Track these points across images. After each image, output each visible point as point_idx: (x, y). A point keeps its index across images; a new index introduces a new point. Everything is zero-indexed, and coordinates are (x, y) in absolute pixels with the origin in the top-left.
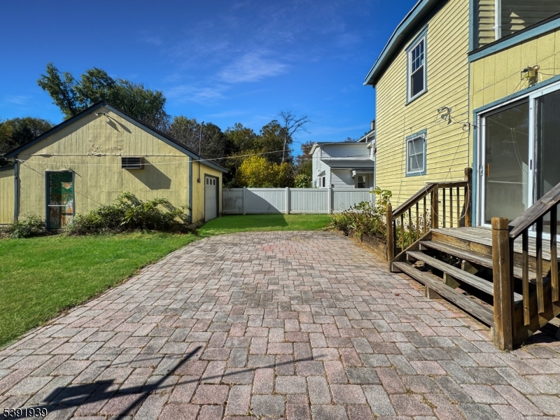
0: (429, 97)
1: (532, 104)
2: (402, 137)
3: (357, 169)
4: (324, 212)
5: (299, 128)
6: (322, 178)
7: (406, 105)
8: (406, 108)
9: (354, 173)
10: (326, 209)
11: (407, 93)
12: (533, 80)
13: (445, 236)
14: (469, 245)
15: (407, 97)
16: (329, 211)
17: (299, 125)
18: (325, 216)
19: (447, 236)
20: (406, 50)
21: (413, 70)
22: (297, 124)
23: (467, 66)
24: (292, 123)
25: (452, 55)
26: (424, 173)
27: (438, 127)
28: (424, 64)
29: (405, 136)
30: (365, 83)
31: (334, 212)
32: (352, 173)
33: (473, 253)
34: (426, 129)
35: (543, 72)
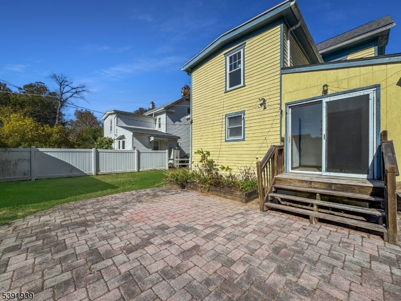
0: (246, 90)
1: (324, 105)
2: (222, 114)
3: (155, 136)
4: (131, 170)
5: (75, 95)
6: (121, 141)
7: (225, 93)
8: (224, 94)
9: (152, 139)
10: (133, 168)
11: (226, 84)
12: (325, 92)
13: (289, 180)
14: (310, 184)
15: (226, 87)
16: (136, 170)
17: (76, 92)
18: (133, 174)
19: (291, 179)
20: (224, 54)
21: (231, 69)
22: (74, 91)
23: (279, 76)
24: (67, 89)
25: (267, 67)
26: (243, 140)
27: (255, 111)
28: (242, 68)
29: (224, 114)
30: (182, 69)
31: (141, 170)
32: (150, 139)
33: (315, 188)
34: (245, 111)
35: (331, 88)
